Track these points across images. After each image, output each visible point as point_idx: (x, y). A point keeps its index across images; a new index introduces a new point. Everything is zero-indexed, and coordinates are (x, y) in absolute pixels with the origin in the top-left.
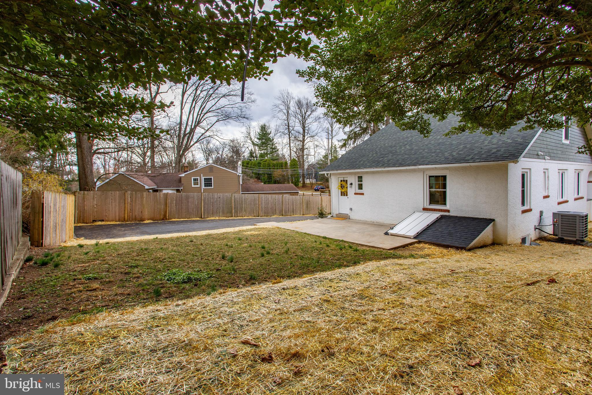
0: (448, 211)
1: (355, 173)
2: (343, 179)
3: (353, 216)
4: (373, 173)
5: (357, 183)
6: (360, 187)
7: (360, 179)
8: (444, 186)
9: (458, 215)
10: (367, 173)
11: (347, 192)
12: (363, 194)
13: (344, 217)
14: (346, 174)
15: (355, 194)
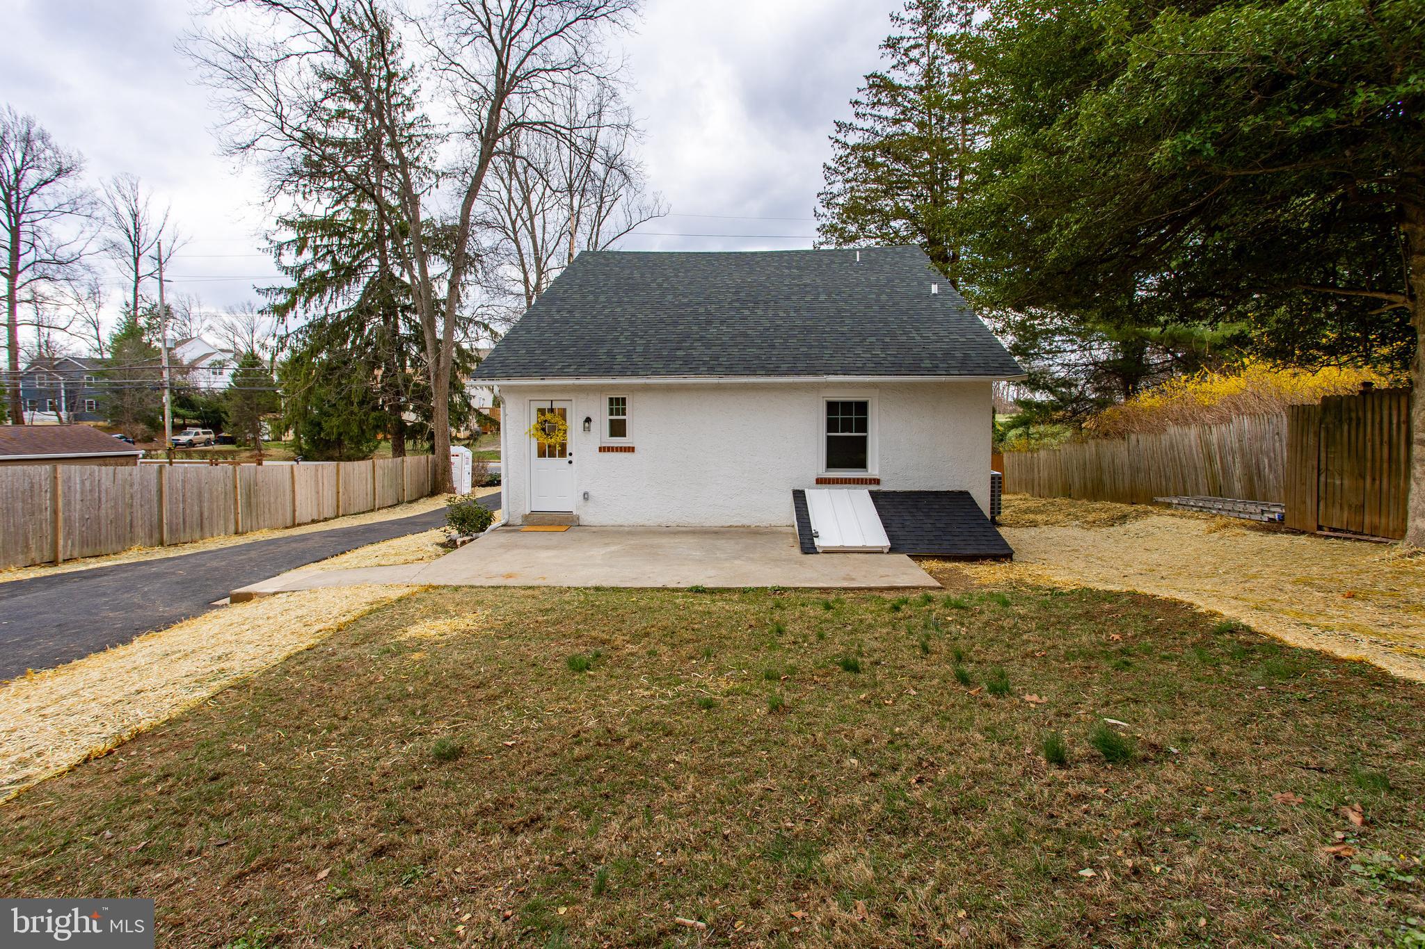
0: (877, 482)
1: (600, 389)
2: (547, 405)
3: (589, 516)
4: (669, 389)
5: (607, 418)
6: (618, 429)
7: (617, 405)
8: (863, 426)
9: (899, 489)
10: (647, 389)
11: (563, 446)
12: (631, 449)
13: (563, 523)
14: (564, 389)
15: (602, 449)
